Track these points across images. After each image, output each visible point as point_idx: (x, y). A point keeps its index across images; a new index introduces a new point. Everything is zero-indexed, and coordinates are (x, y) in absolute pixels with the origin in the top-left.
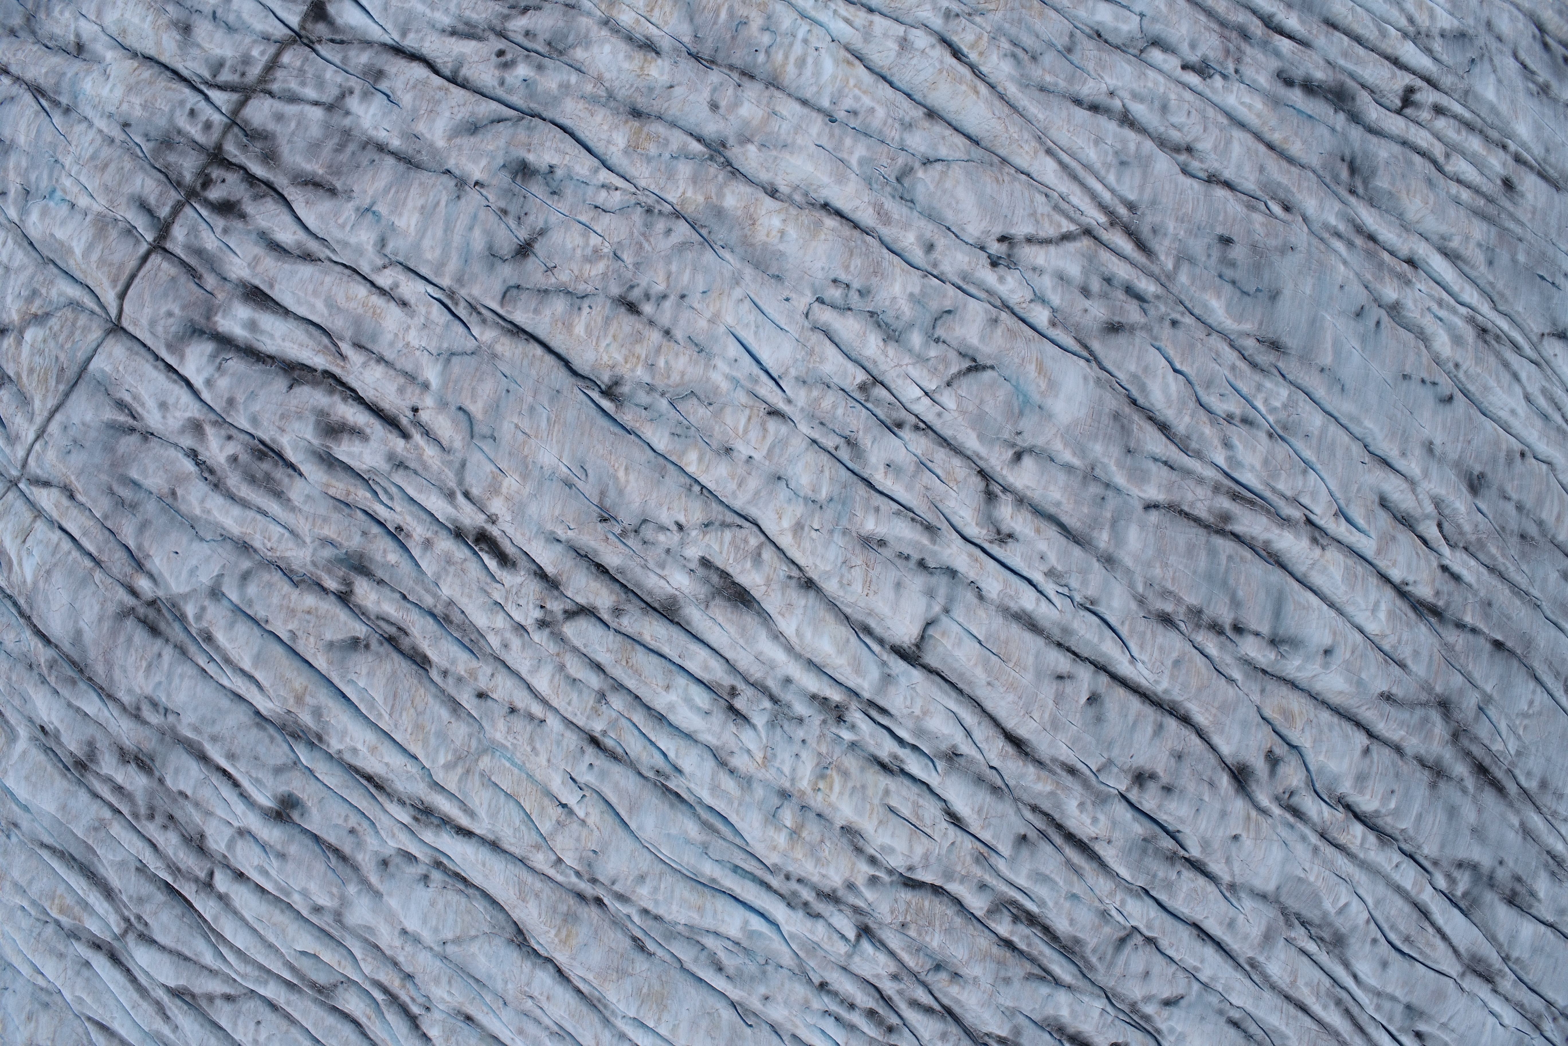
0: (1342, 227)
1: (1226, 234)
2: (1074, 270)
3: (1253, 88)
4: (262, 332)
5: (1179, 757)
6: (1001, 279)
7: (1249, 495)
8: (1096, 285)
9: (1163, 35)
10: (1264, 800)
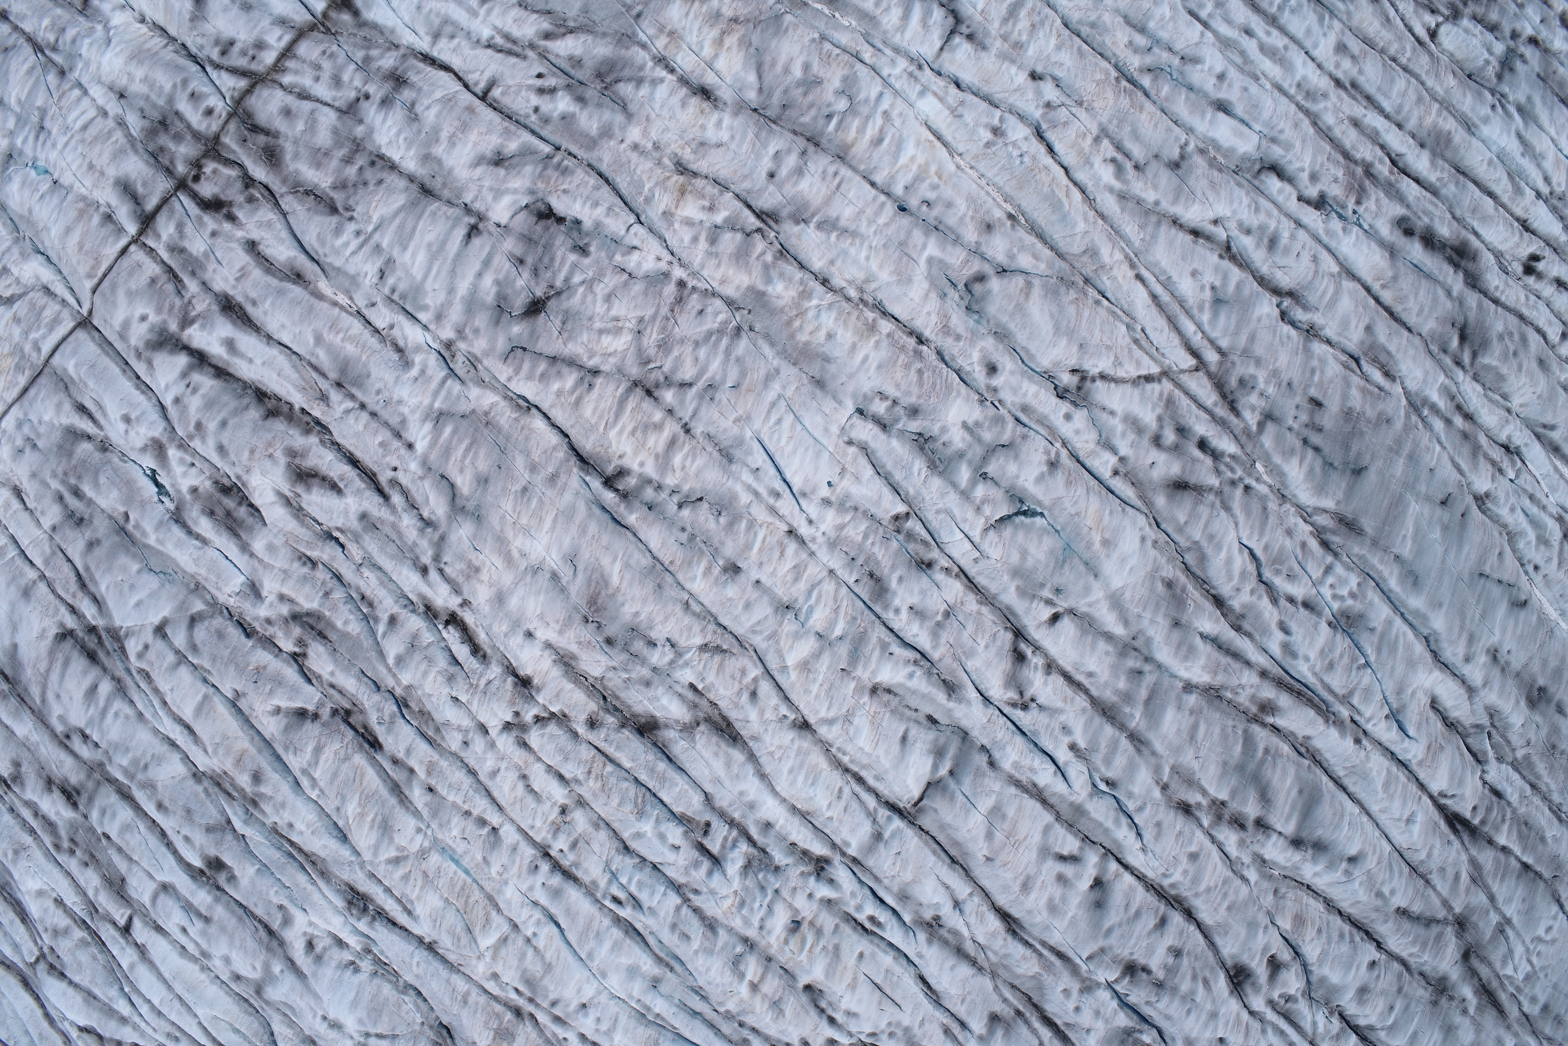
0: (1442, 403)
1: (1320, 397)
2: (1149, 417)
3: (1371, 234)
4: (241, 355)
5: (1177, 953)
6: (1068, 417)
7: (1297, 686)
8: (1170, 437)
9: (1283, 162)
10: (1258, 1003)
